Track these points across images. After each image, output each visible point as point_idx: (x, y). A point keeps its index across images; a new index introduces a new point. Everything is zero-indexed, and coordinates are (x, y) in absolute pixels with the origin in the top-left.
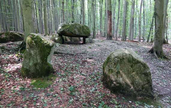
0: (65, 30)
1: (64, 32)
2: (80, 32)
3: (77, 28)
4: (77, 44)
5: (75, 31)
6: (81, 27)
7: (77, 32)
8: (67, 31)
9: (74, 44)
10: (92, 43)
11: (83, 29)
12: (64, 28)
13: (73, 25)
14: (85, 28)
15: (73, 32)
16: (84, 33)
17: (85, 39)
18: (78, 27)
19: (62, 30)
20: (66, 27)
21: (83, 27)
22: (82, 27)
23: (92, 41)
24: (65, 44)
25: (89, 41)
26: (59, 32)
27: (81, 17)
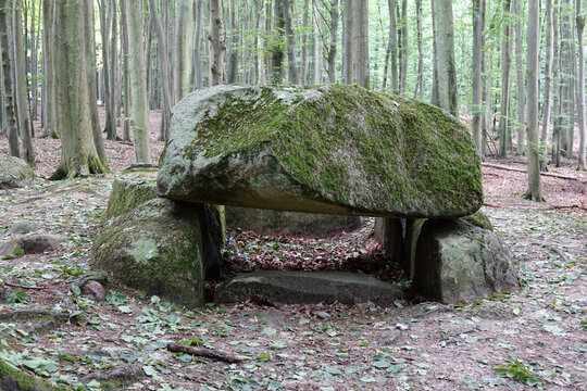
0: (235, 161)
1: (222, 179)
2: (384, 176)
3: (356, 137)
4: (350, 303)
5: (335, 171)
6: (388, 129)
7: (355, 174)
8: (257, 172)
9: (328, 300)
10: (507, 287)
11: (414, 144)
12: (230, 143)
13: (311, 105)
14: (433, 137)
15: (315, 178)
16: (426, 179)
17: (437, 247)
18: (363, 124)
19: (201, 162)
20: (249, 133)
21: (409, 121)
22: (398, 123)
23: (505, 267)
24: (229, 302)
25: (473, 270)
26: (175, 179)
27: (334, 14)
